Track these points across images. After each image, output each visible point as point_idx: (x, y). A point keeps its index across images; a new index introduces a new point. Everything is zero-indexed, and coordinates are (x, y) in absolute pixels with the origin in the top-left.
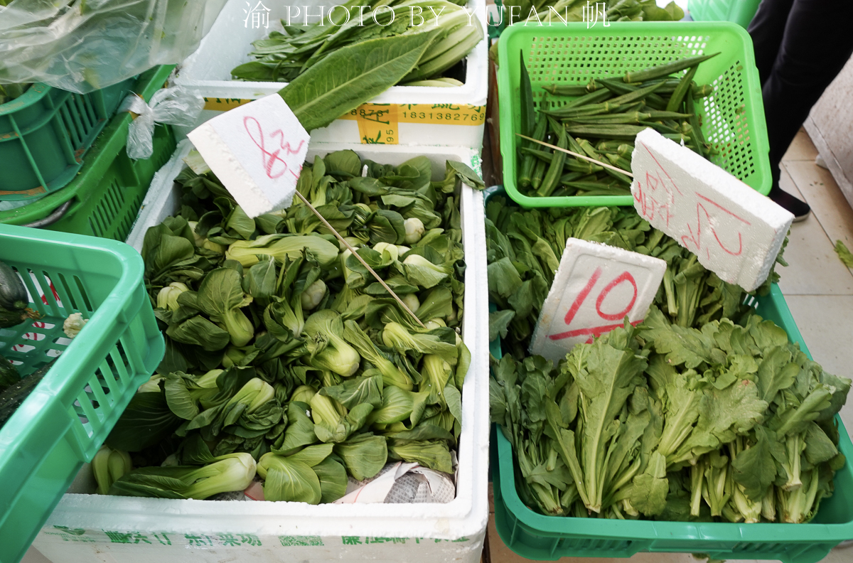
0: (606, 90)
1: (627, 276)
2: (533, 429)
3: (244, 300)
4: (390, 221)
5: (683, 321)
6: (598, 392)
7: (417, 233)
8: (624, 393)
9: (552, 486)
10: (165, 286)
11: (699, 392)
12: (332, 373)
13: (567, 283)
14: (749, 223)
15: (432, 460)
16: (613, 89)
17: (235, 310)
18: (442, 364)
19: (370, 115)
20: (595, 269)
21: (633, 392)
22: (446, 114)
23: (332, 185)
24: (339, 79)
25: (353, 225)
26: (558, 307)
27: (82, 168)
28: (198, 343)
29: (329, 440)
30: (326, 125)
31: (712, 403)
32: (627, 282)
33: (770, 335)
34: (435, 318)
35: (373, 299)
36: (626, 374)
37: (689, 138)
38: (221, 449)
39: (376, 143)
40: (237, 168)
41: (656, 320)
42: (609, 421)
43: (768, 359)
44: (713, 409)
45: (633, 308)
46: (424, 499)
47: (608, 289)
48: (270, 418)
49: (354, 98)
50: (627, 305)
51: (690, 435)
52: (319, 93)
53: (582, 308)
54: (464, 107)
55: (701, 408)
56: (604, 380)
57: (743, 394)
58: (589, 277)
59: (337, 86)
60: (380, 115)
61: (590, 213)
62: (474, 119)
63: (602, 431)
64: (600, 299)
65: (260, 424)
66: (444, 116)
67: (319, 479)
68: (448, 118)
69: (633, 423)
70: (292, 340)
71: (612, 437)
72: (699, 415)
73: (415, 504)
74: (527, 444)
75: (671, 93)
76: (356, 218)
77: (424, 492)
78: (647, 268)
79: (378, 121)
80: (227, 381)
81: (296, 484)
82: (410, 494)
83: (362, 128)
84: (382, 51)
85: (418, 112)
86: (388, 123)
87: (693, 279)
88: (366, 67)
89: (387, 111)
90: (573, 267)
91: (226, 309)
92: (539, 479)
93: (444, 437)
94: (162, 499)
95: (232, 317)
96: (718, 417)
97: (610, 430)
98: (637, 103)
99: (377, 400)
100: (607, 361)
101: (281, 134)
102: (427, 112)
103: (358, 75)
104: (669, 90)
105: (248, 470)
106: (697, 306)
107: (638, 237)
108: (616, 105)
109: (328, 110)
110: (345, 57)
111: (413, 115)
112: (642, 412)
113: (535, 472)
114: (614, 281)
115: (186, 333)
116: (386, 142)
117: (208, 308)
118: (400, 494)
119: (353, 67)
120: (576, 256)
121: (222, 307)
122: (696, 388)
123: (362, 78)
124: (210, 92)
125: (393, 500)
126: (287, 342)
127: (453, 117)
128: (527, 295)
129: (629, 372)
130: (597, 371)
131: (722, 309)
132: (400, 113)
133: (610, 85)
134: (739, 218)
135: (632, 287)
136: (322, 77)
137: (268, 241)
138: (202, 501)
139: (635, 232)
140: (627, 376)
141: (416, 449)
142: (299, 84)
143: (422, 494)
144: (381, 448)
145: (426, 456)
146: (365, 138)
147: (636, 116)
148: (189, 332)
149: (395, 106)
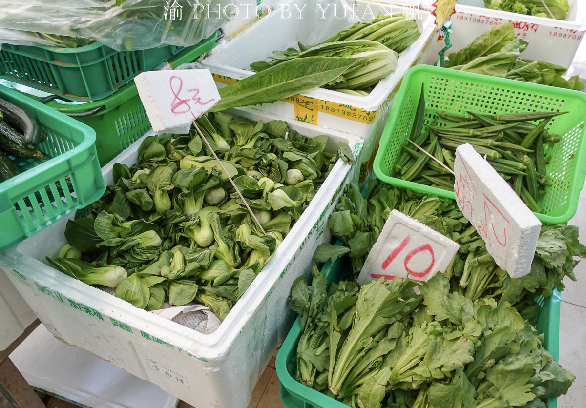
0: (477, 122)
1: (428, 247)
2: (320, 325)
3: (169, 186)
4: (279, 166)
5: (470, 294)
6: (366, 314)
7: (295, 179)
8: (383, 321)
9: (313, 365)
10: (141, 169)
11: (432, 337)
12: (195, 242)
13: (386, 240)
14: (509, 222)
15: (218, 310)
16: (481, 121)
17: (163, 191)
18: (260, 257)
19: (302, 102)
20: (406, 236)
21: (393, 323)
22: (348, 112)
23: (262, 139)
24: (289, 76)
25: (259, 163)
26: (378, 255)
27: (115, 92)
28: (138, 204)
29: (166, 275)
30: (272, 102)
31: (439, 347)
32: (428, 252)
33: (512, 319)
34: (275, 231)
35: (241, 207)
36: (390, 308)
37: (526, 167)
38: (115, 262)
39: (304, 121)
40: (152, 101)
41: (439, 283)
42: (366, 336)
43: (496, 334)
44: (439, 352)
45: (430, 271)
46: (203, 331)
47: (414, 252)
48: (149, 255)
49: (294, 90)
50: (426, 268)
51: (417, 365)
52: (274, 82)
53: (394, 260)
54: (359, 110)
55: (428, 348)
56: (371, 307)
57: (459, 347)
58: (402, 240)
59: (286, 81)
60: (307, 104)
61: (425, 199)
62: (365, 119)
63: (358, 341)
64: (408, 258)
65: (141, 256)
66: (346, 113)
67: (150, 296)
68: (349, 115)
69: (383, 344)
70: (182, 216)
71: (364, 348)
72: (426, 353)
73: (195, 331)
74: (312, 333)
75: (526, 135)
76: (262, 160)
77: (203, 326)
78: (443, 245)
79: (306, 107)
80: (136, 227)
81: (135, 293)
82: (196, 325)
83: (297, 110)
84: (320, 65)
85: (330, 107)
86: (312, 110)
87: (487, 266)
88: (307, 72)
89: (312, 103)
90: (392, 230)
91: (157, 189)
92: (305, 357)
93: (231, 298)
94: (66, 275)
95: (159, 193)
96: (439, 359)
97: (364, 343)
98: (495, 134)
99: (205, 263)
100: (378, 295)
101: (197, 91)
102: (336, 108)
103: (301, 76)
104: (526, 132)
105: (117, 277)
106: (485, 287)
107: (456, 226)
108: (478, 133)
109: (276, 93)
110: (295, 64)
111: (327, 108)
112: (393, 339)
113: (306, 351)
114: (419, 248)
115: (133, 196)
116: (310, 122)
117: (150, 186)
118: (191, 322)
119: (299, 71)
120: (394, 222)
121: (156, 187)
122: (431, 334)
123: (303, 79)
124: (218, 71)
125: (185, 324)
126: (180, 216)
127: (352, 115)
128: (363, 241)
129: (393, 309)
130: (369, 299)
131: (501, 294)
132: (320, 105)
133: (481, 120)
134: (504, 217)
135: (431, 256)
136: (278, 74)
137: (204, 159)
138: (88, 286)
139: (456, 221)
140: (389, 311)
141: (213, 300)
142: (262, 75)
143: (202, 327)
144: (193, 291)
145: (215, 306)
146: (298, 117)
147: (489, 142)
148: (136, 196)
149: (317, 100)
